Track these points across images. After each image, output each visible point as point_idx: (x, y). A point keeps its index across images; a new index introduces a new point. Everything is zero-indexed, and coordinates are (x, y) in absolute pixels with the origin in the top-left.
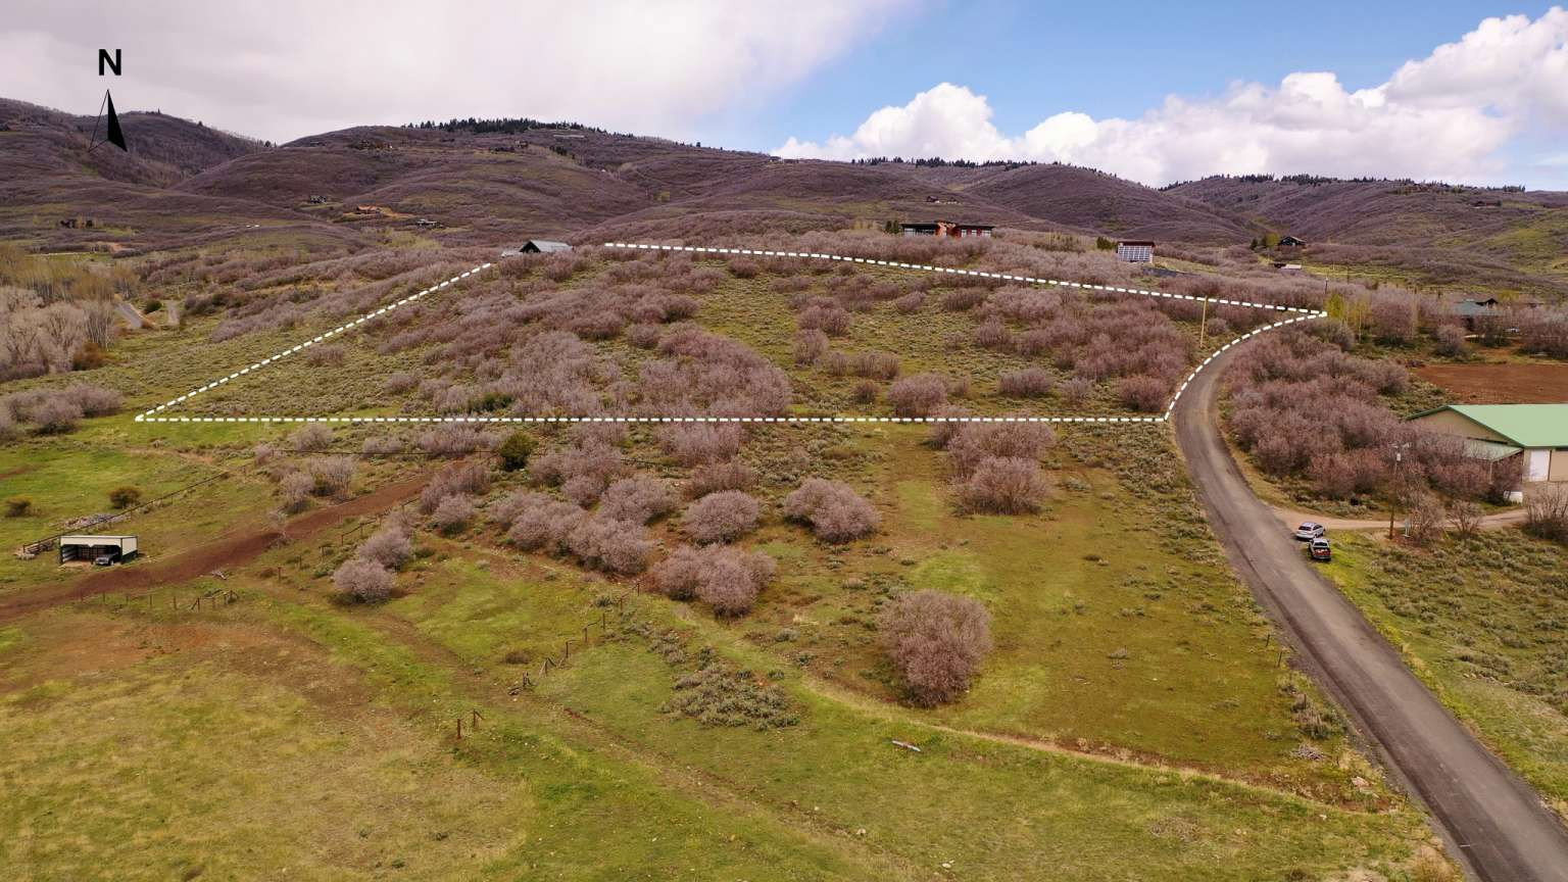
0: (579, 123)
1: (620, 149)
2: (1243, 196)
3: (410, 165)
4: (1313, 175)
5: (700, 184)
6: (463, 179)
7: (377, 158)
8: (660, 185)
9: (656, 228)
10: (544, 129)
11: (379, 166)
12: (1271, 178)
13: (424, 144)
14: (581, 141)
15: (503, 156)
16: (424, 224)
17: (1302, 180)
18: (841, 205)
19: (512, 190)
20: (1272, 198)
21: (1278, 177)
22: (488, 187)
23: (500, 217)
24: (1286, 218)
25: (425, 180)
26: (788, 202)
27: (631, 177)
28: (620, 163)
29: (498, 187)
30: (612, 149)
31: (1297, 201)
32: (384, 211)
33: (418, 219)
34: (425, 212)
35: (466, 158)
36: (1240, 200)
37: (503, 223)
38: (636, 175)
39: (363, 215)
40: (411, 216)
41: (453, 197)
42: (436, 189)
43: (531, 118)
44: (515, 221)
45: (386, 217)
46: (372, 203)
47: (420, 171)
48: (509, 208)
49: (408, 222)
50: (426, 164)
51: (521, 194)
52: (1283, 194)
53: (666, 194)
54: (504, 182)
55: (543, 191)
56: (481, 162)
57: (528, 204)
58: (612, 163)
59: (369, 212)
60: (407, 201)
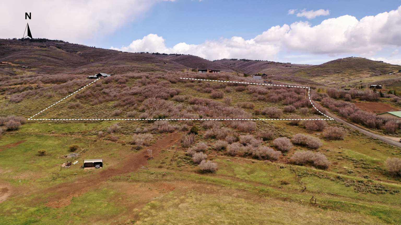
0: (62, 40)
1: (76, 48)
2: (231, 64)
3: (14, 50)
4: (246, 59)
5: (101, 58)
6: (33, 55)
7: (4, 48)
8: (90, 58)
9: (103, 70)
10: (52, 41)
11: (5, 50)
12: (237, 60)
13: (17, 44)
14: (63, 45)
15: (43, 49)
16: (24, 67)
17: (244, 60)
18: (143, 64)
19: (49, 58)
20: (238, 64)
21: (239, 59)
22: (41, 57)
23: (47, 65)
24: (243, 69)
25: (21, 55)
26: (128, 63)
27: (81, 55)
28: (77, 52)
29: (44, 57)
30: (73, 48)
31: (244, 65)
32: (10, 63)
33: (22, 66)
34: (23, 64)
35: (32, 49)
36: (231, 65)
37: (49, 67)
38: (82, 55)
39: (3, 64)
40: (19, 65)
41: (32, 60)
42: (25, 57)
43: (46, 38)
44: (52, 67)
45: (11, 65)
46: (5, 61)
47: (18, 52)
48: (49, 63)
49: (18, 67)
50: (19, 50)
51: (52, 59)
52: (241, 63)
53: (92, 60)
54: (46, 56)
55: (58, 59)
56: (37, 50)
57: (55, 62)
58: (74, 51)
59: (5, 63)
60: (17, 60)
